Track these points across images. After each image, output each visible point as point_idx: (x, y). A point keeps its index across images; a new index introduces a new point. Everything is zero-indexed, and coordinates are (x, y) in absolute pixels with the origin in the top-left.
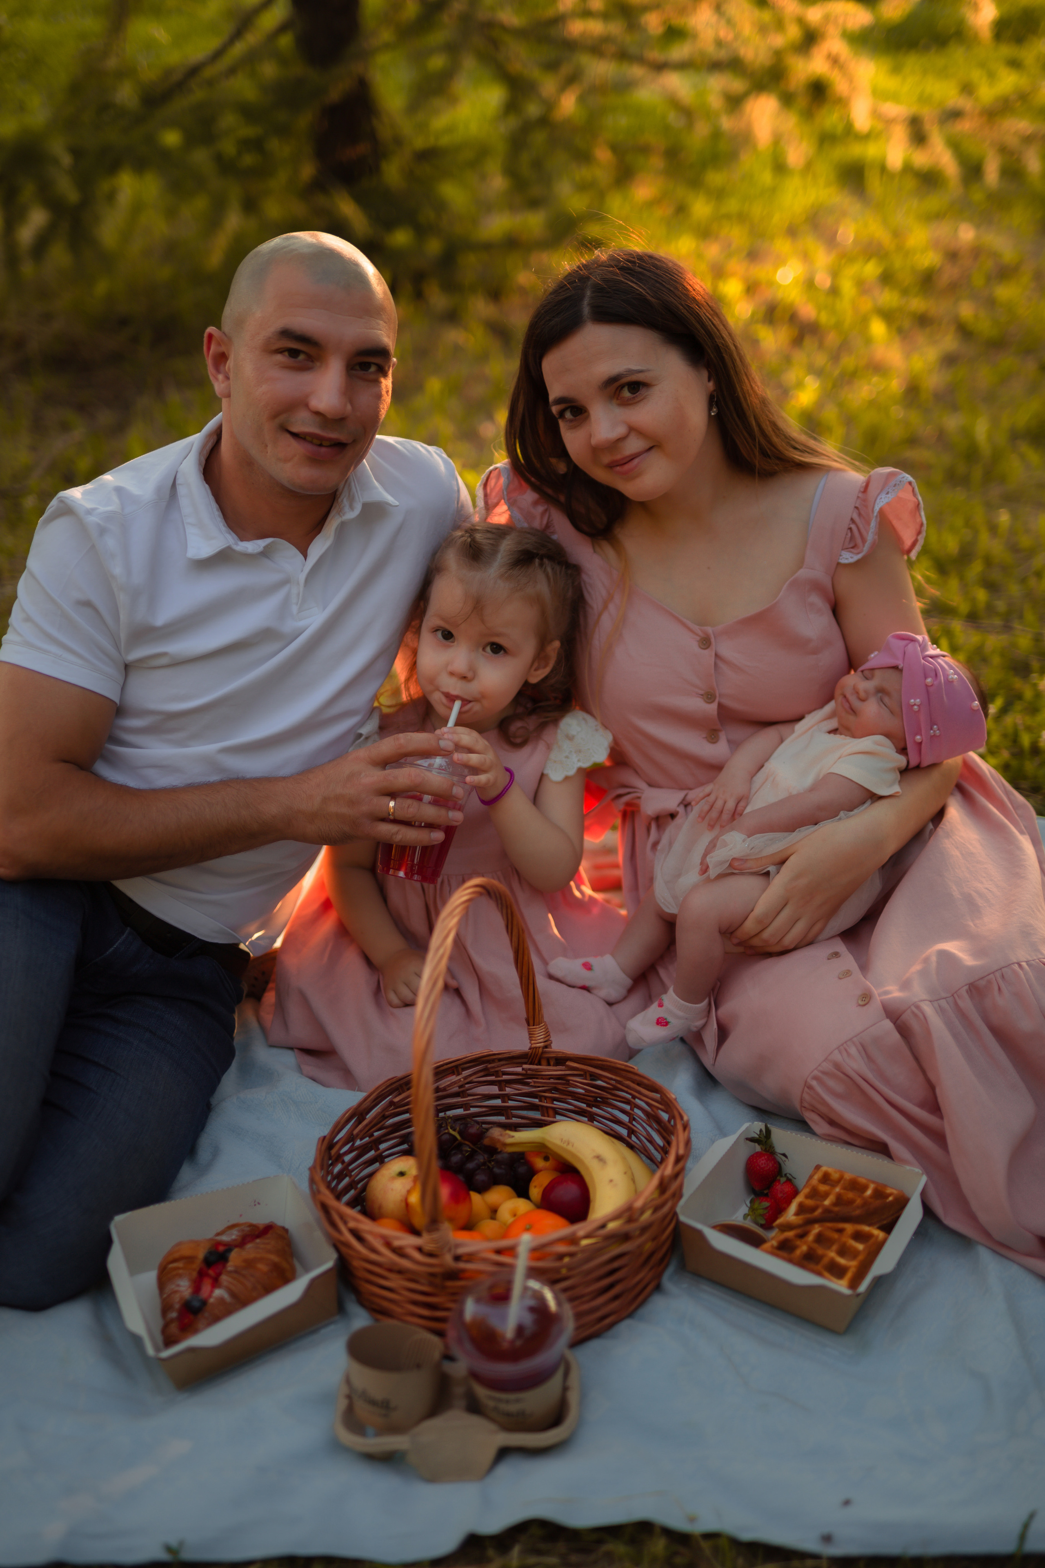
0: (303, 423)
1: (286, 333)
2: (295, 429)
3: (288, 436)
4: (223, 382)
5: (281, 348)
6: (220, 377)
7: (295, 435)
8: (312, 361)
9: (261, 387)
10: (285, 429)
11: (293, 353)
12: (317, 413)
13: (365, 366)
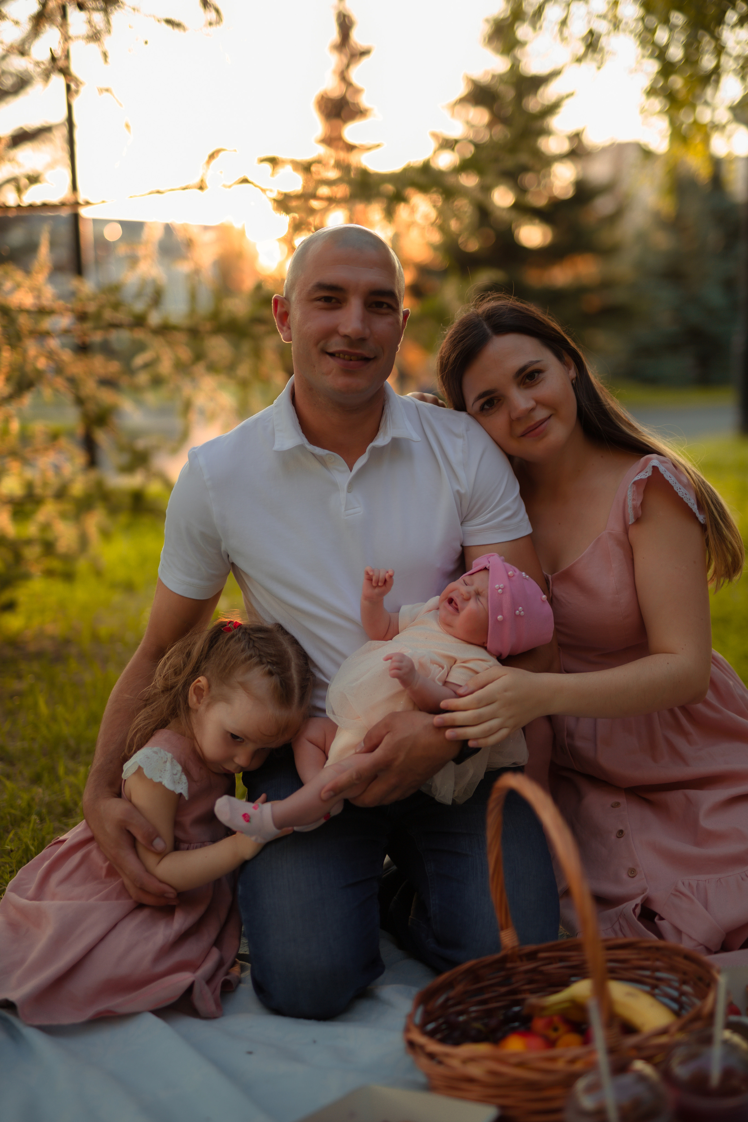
0: (336, 345)
1: (321, 286)
2: (331, 350)
3: (328, 356)
4: (286, 331)
5: (318, 297)
6: (285, 328)
7: (332, 355)
8: (340, 303)
9: (307, 324)
10: (325, 352)
11: (327, 299)
12: (346, 336)
13: (380, 304)
